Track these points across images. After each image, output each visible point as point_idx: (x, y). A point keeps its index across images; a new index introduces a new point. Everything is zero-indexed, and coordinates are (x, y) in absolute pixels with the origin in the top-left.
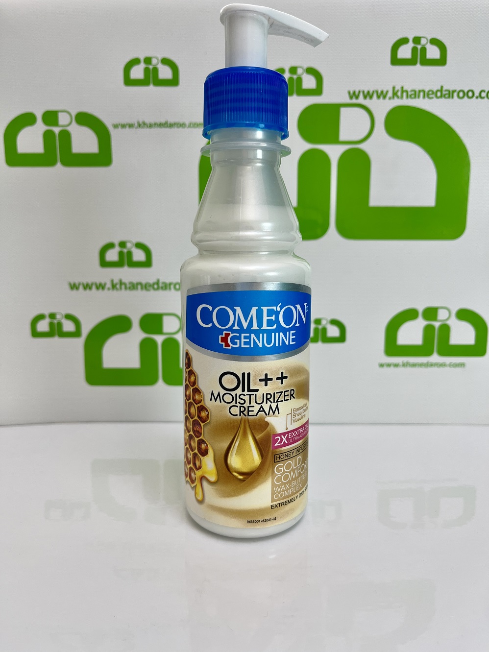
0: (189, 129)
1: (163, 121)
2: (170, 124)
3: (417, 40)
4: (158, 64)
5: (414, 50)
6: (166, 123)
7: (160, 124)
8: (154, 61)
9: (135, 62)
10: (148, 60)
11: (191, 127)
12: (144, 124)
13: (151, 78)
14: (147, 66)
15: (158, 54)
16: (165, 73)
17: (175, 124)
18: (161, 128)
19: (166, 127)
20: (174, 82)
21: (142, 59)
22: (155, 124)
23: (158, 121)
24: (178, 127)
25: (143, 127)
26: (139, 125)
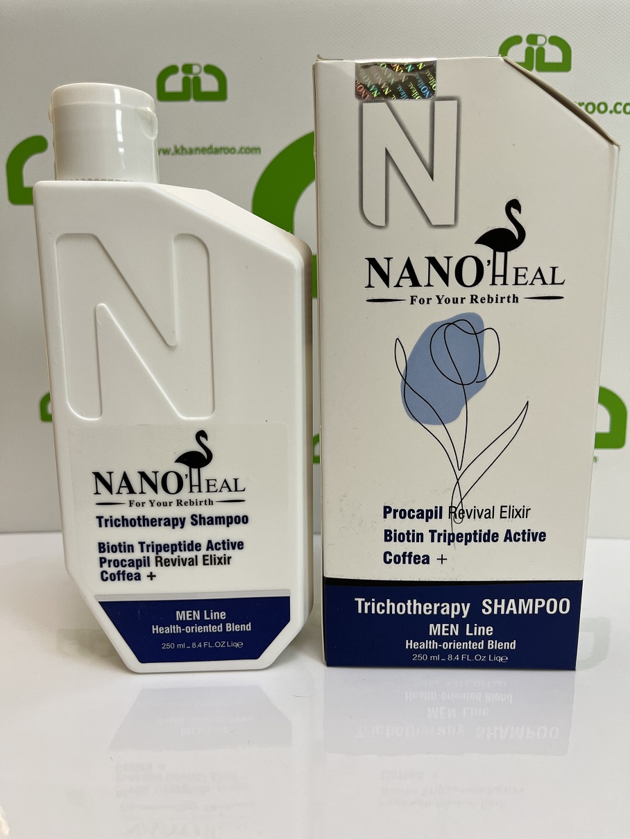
0: (240, 155)
1: (207, 146)
2: (216, 149)
3: (532, 39)
4: (200, 72)
5: (529, 52)
6: (211, 147)
7: (203, 149)
8: (196, 69)
9: (172, 70)
10: (187, 68)
11: (242, 153)
12: (183, 148)
13: (192, 91)
14: (187, 76)
15: (200, 59)
16: (209, 84)
17: (221, 149)
18: (204, 154)
19: (210, 153)
20: (220, 95)
21: (180, 66)
22: (197, 149)
23: (200, 146)
24: (226, 153)
25: (182, 153)
26: (177, 151)
